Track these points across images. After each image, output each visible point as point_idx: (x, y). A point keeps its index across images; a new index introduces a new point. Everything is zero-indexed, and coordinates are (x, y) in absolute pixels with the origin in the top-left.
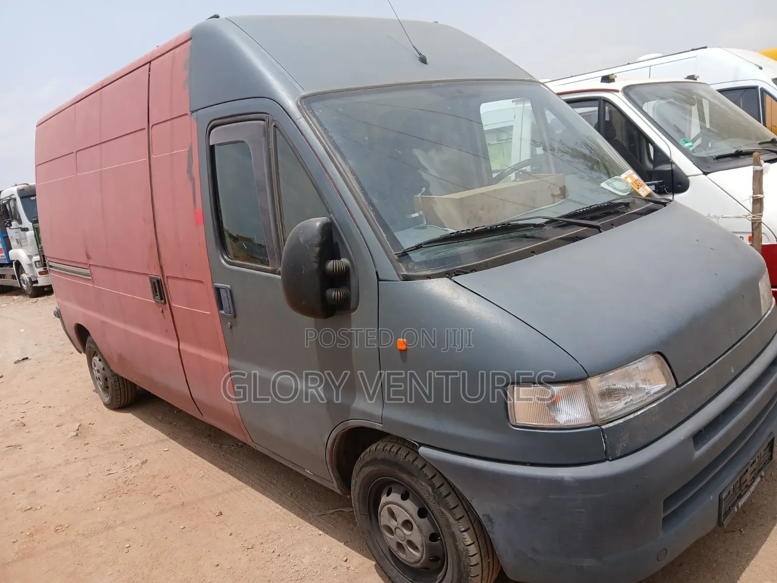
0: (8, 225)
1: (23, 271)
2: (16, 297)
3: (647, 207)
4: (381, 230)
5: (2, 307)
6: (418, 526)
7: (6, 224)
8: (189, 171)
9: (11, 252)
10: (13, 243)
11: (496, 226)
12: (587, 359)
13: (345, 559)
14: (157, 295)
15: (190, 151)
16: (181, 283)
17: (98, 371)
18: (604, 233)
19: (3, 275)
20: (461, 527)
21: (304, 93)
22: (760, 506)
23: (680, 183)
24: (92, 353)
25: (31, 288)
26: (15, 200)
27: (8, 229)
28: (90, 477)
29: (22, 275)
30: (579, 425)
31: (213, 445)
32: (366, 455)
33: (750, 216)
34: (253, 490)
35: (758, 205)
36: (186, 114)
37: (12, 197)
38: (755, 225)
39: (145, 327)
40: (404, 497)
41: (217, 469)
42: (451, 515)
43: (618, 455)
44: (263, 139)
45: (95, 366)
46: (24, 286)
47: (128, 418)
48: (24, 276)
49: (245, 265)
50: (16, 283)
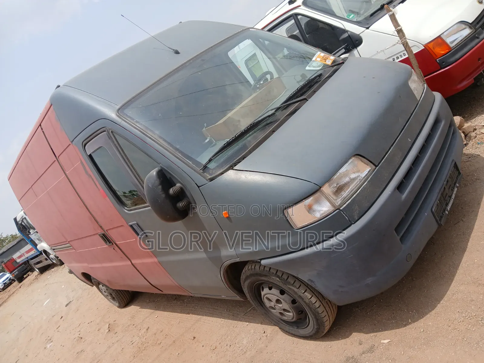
0: (29, 234)
1: (50, 254)
2: (53, 270)
3: (334, 70)
4: (188, 161)
5: (49, 278)
6: (283, 300)
7: (27, 233)
8: (87, 173)
9: (38, 247)
10: (37, 242)
11: (247, 128)
12: (316, 178)
13: (263, 332)
14: (107, 242)
15: (82, 163)
16: (114, 230)
17: (105, 292)
18: (310, 100)
19: (41, 261)
20: (302, 291)
21: (118, 107)
22: (470, 201)
23: (357, 41)
24: (98, 284)
25: (58, 261)
26: (25, 218)
27: (29, 235)
28: (123, 350)
29: (50, 256)
30: (328, 214)
31: (179, 303)
32: (243, 277)
33: (399, 42)
34: (207, 317)
35: (401, 34)
36: (70, 144)
37: (23, 217)
38: (405, 45)
39: (111, 261)
40: (270, 289)
41: (185, 315)
42: (294, 287)
43: (357, 219)
44: (110, 141)
45: (102, 290)
46: (54, 261)
47: (133, 309)
48: (52, 256)
49: (137, 208)
50: (49, 262)
